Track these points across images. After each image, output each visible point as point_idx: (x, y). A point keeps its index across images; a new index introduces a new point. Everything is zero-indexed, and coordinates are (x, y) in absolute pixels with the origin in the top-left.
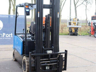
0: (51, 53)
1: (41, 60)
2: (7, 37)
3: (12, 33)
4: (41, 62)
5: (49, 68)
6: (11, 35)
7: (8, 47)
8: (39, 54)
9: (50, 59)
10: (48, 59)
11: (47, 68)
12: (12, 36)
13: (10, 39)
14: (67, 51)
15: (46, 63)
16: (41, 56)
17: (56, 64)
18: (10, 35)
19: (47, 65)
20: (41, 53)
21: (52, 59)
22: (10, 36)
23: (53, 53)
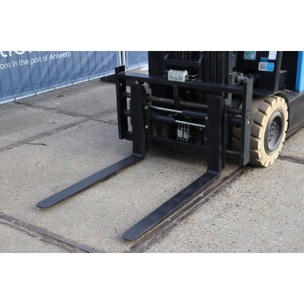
0: (183, 80)
5: (186, 136)
9: (182, 102)
10: (172, 101)
15: (174, 116)
21: (187, 104)
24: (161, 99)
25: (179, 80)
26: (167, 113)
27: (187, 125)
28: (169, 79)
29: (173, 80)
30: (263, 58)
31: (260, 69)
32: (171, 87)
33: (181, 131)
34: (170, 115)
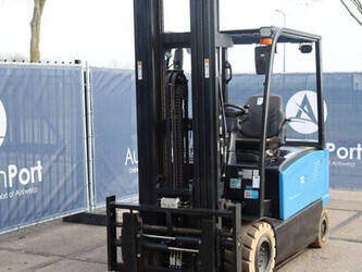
0: (176, 207)
2: (340, 160)
3: (359, 145)
4: (139, 235)
5: (179, 264)
6: (355, 153)
7: (336, 198)
9: (174, 229)
10: (165, 228)
11: (172, 261)
12: (359, 157)
13: (352, 165)
15: (166, 243)
18: (352, 150)
21: (180, 230)
22: (351, 157)
23: (184, 208)
25: (171, 207)
27: (179, 252)
28: (162, 206)
29: (166, 207)
30: (247, 187)
31: (246, 197)
32: (165, 214)
33: (174, 259)
34: (163, 242)
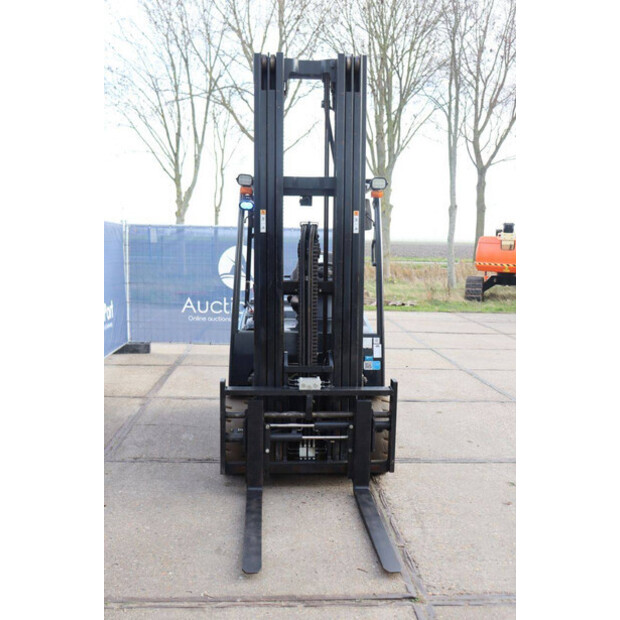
0: (319, 388)
1: (266, 414)
4: (268, 426)
5: (312, 453)
8: (262, 389)
9: (314, 414)
10: (302, 414)
11: (303, 452)
14: (396, 384)
15: (299, 432)
16: (266, 398)
17: (343, 437)
19: (303, 440)
20: (275, 385)
21: (323, 414)
23: (329, 388)
24: (285, 414)
25: (313, 388)
26: (289, 430)
27: (312, 440)
28: (301, 388)
29: (306, 389)
30: (367, 357)
31: (365, 368)
32: (305, 397)
33: (305, 449)
34: (294, 432)
